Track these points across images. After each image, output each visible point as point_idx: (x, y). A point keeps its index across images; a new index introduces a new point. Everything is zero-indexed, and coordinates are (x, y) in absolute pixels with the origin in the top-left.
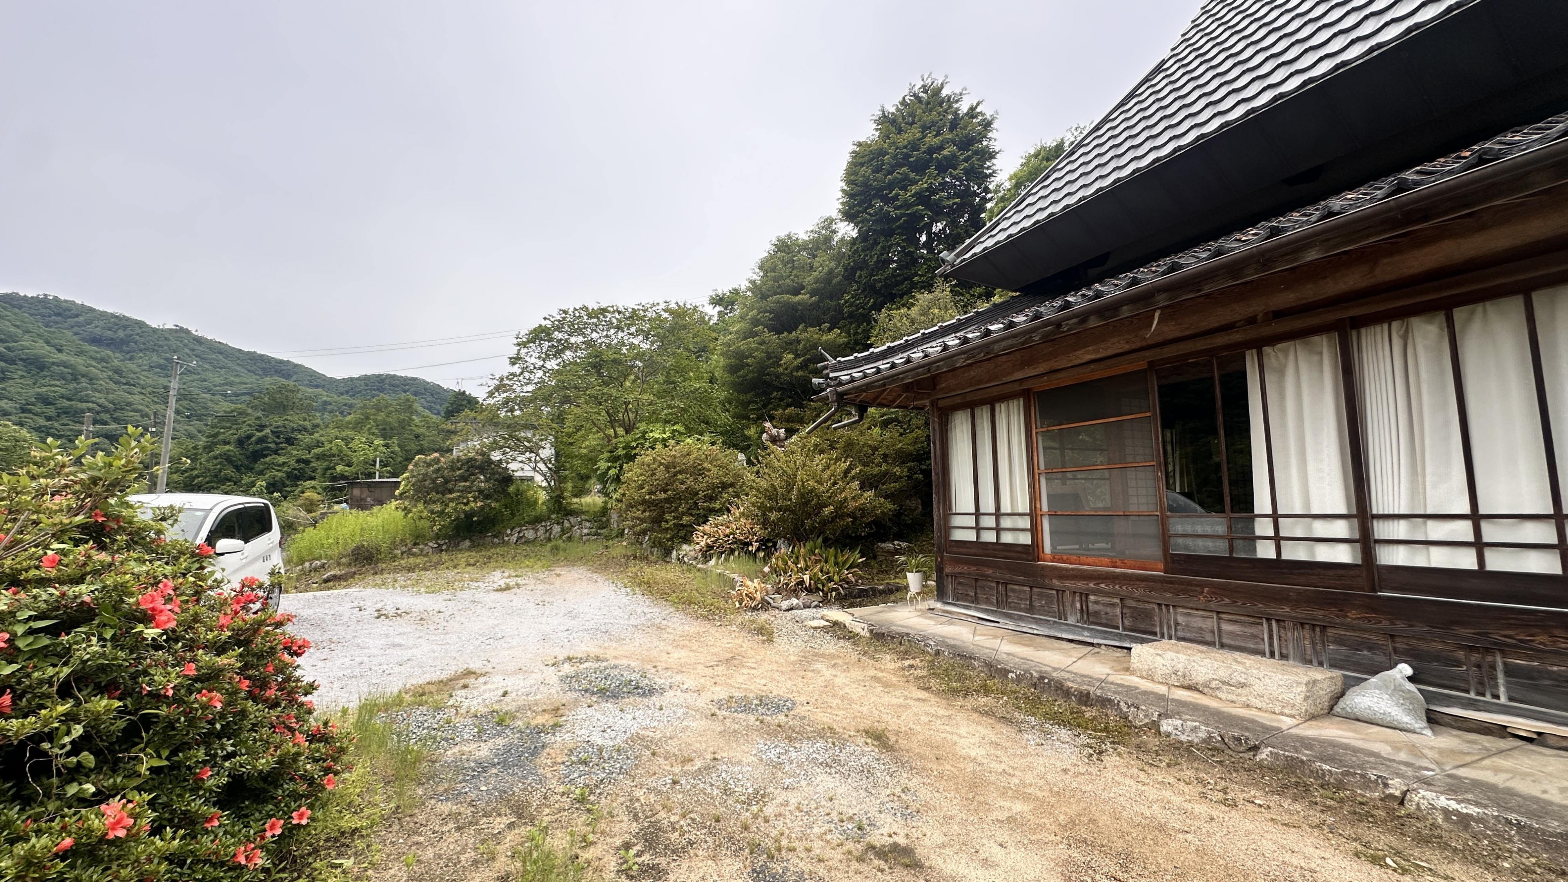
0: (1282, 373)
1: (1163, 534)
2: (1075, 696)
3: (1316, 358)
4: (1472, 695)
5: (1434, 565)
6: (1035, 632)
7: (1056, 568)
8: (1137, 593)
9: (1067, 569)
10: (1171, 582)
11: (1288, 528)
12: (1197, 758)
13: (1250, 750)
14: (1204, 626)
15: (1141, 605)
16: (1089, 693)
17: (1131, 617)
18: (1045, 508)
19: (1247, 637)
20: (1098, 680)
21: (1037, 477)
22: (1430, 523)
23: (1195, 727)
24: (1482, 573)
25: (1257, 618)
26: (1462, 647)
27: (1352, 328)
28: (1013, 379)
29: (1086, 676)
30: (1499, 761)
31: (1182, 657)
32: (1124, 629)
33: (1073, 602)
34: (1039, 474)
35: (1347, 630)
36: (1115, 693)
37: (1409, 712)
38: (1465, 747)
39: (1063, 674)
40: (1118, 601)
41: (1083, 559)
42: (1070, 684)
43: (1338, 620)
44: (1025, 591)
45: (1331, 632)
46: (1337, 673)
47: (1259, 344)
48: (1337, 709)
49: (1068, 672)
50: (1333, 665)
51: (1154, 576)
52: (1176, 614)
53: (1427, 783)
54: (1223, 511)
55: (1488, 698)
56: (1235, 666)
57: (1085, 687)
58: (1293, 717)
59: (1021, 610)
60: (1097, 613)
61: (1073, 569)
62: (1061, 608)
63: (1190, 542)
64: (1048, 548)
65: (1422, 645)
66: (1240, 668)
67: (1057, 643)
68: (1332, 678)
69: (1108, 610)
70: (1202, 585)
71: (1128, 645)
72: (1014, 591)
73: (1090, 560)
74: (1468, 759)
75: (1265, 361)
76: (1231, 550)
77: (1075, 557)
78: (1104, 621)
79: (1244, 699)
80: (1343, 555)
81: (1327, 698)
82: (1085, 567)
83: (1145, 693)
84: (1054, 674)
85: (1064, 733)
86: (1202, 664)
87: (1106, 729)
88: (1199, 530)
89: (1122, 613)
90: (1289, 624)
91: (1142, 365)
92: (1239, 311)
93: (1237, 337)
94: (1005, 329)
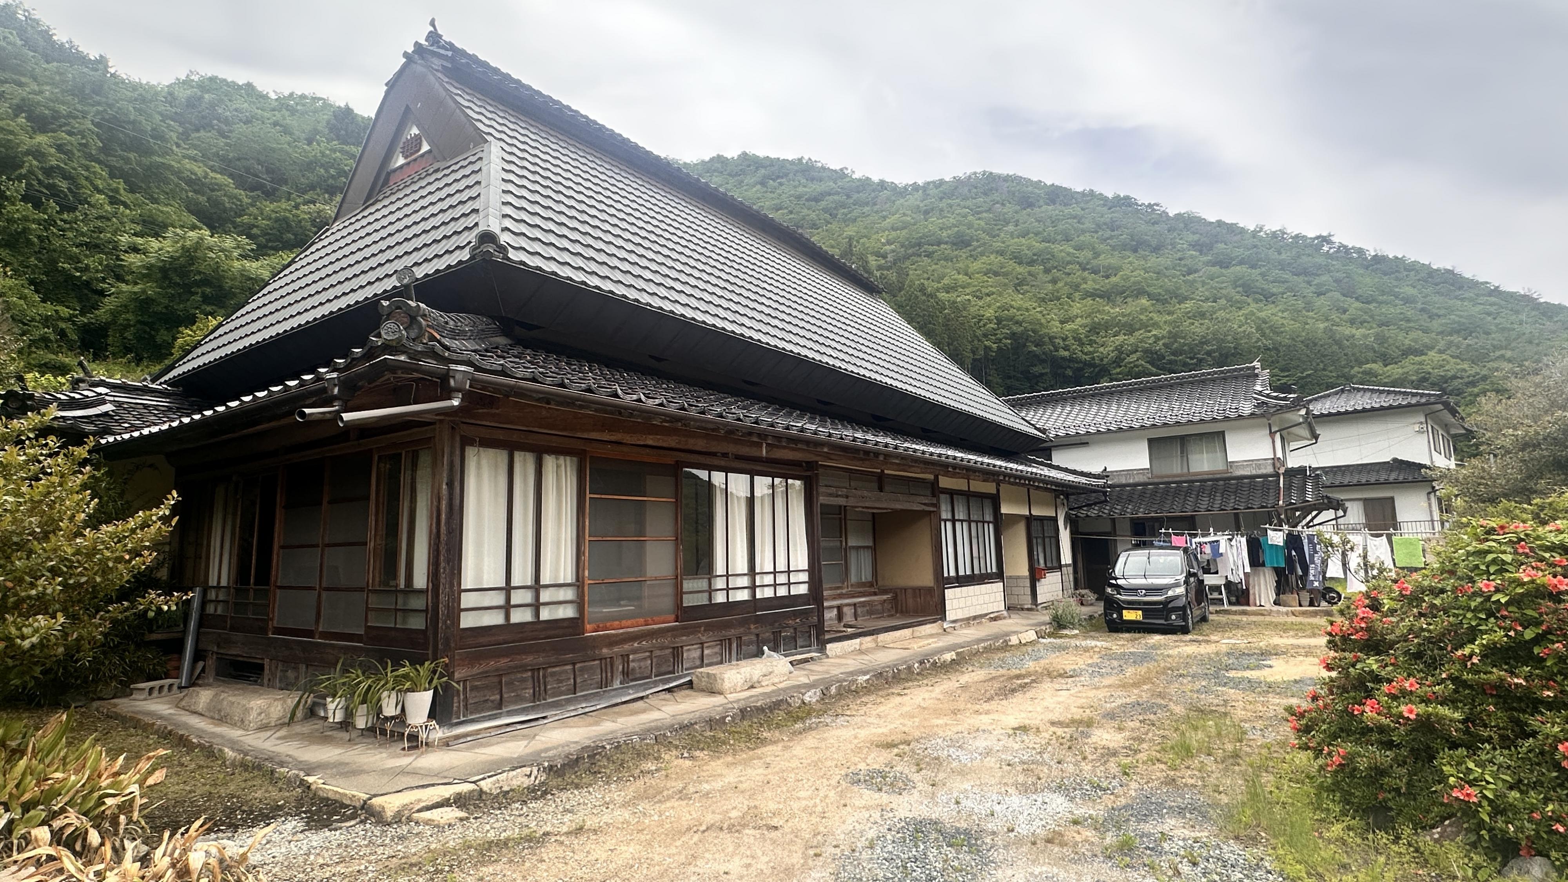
1: (678, 592)
7: (607, 636)
8: (659, 644)
10: (680, 629)
11: (731, 582)
14: (695, 656)
15: (663, 653)
17: (657, 664)
21: (587, 544)
25: (720, 641)
26: (773, 633)
32: (654, 676)
33: (618, 666)
34: (589, 541)
40: (649, 654)
41: (624, 623)
44: (566, 671)
45: (742, 639)
51: (670, 626)
54: (703, 574)
59: (562, 694)
60: (634, 671)
62: (605, 676)
63: (692, 596)
65: (764, 636)
69: (642, 664)
72: (553, 674)
73: (629, 622)
76: (708, 600)
77: (617, 623)
78: (639, 675)
80: (747, 596)
88: (696, 588)
89: (651, 663)
90: (733, 640)
91: (673, 461)
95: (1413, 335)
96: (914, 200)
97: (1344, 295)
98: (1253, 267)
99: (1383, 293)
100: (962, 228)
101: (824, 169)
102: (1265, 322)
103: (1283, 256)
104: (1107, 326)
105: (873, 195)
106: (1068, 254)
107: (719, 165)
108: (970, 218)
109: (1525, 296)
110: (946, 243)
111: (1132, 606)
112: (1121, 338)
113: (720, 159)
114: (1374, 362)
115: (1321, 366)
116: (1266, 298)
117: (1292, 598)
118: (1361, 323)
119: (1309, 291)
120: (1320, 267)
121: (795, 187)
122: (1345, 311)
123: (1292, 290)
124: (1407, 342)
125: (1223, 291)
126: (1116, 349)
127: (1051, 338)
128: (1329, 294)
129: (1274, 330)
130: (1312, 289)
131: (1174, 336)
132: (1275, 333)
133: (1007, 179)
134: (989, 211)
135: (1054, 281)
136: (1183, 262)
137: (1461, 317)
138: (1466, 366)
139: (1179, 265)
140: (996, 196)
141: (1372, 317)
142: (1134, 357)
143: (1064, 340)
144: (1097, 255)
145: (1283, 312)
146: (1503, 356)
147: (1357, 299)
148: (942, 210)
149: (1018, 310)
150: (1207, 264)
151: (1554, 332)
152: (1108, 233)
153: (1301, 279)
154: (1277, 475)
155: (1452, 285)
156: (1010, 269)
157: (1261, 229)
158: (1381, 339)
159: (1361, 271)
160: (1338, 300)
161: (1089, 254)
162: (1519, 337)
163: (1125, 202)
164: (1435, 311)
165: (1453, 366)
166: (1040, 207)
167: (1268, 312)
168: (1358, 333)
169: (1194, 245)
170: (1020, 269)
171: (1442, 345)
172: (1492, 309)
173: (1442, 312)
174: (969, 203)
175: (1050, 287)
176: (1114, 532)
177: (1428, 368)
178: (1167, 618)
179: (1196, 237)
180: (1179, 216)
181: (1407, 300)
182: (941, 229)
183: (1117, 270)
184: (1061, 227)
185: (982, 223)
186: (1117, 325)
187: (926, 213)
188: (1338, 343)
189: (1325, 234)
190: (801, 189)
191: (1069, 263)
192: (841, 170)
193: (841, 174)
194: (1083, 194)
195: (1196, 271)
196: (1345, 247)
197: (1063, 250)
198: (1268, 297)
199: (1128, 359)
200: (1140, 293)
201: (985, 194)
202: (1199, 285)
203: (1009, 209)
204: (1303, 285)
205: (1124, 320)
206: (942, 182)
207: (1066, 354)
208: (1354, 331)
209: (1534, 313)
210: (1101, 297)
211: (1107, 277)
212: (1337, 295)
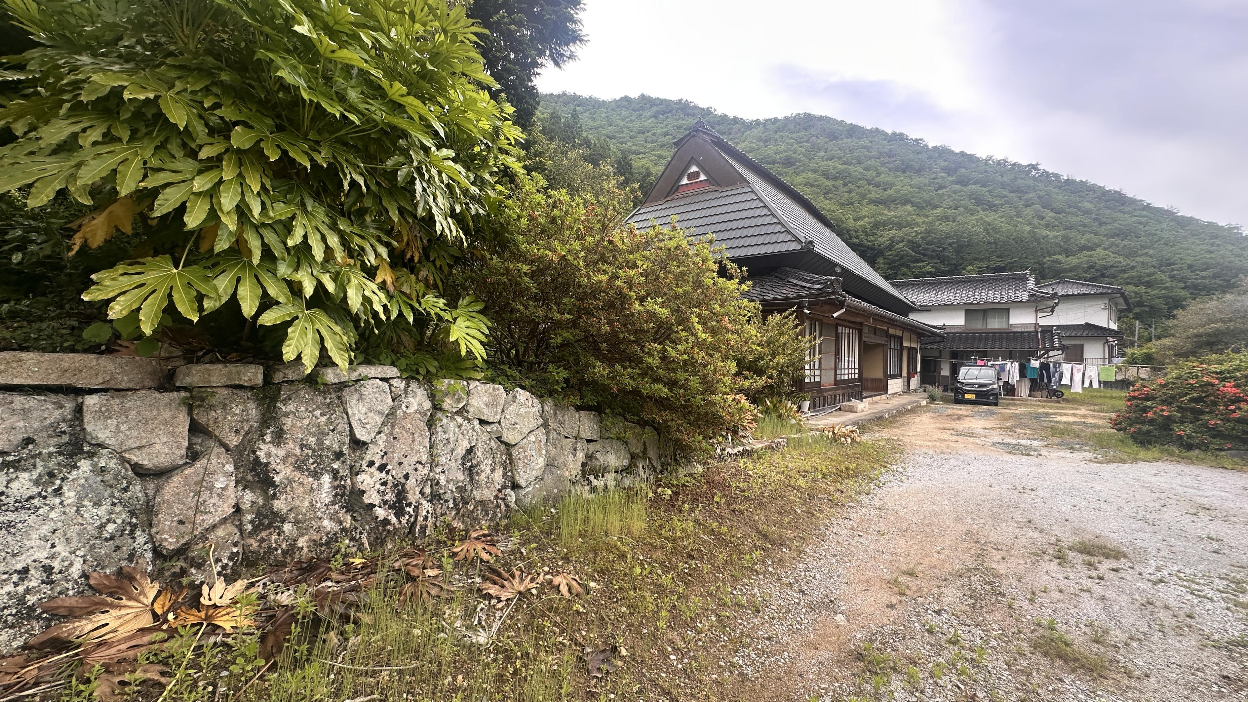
34: (822, 354)
95: (1088, 236)
96: (756, 132)
97: (1043, 207)
98: (982, 186)
99: (1070, 207)
100: (790, 153)
101: (696, 107)
102: (989, 225)
103: (1005, 179)
104: (884, 224)
105: (729, 127)
106: (860, 173)
107: (626, 103)
108: (795, 146)
109: (1167, 210)
110: (779, 163)
111: (970, 392)
112: (893, 232)
113: (626, 99)
114: (1060, 254)
115: (1024, 256)
116: (990, 207)
117: (1038, 394)
118: (1053, 227)
119: (1020, 204)
120: (1029, 187)
121: (677, 120)
122: (1043, 218)
123: (1008, 203)
124: (1083, 242)
125: (962, 203)
126: (890, 239)
127: (848, 231)
128: (1034, 207)
129: (996, 230)
130: (1023, 202)
131: (928, 232)
132: (996, 232)
133: (821, 118)
134: (808, 141)
135: (850, 192)
136: (936, 181)
137: (1121, 225)
138: (1121, 259)
139: (933, 183)
140: (813, 131)
141: (1061, 223)
142: (901, 245)
143: (856, 232)
144: (879, 174)
145: (1001, 217)
146: (1147, 253)
147: (1052, 210)
148: (776, 140)
149: (828, 211)
150: (952, 182)
151: (1185, 237)
152: (887, 159)
153: (1015, 194)
154: (1037, 332)
155: (1118, 202)
156: (821, 182)
157: (990, 158)
158: (1066, 239)
159: (1056, 190)
160: (1039, 211)
161: (874, 174)
162: (1159, 240)
163: (900, 138)
164: (1104, 220)
165: (1113, 259)
166: (842, 139)
167: (991, 217)
168: (1051, 234)
169: (944, 169)
170: (827, 183)
171: (1107, 244)
172: (1144, 220)
173: (1109, 221)
174: (795, 135)
175: (846, 195)
176: (940, 357)
177: (1094, 259)
178: (988, 398)
179: (946, 163)
180: (935, 148)
181: (1087, 212)
182: (776, 153)
183: (891, 185)
184: (856, 154)
185: (803, 150)
186: (891, 223)
187: (766, 141)
188: (1037, 240)
189: (1034, 163)
190: (681, 122)
191: (860, 179)
192: (708, 109)
193: (707, 112)
194: (871, 131)
195: (945, 187)
196: (1047, 173)
197: (856, 170)
198: (992, 207)
199: (898, 246)
200: (906, 202)
201: (806, 129)
202: (946, 197)
203: (822, 140)
204: (1016, 199)
205: (896, 220)
206: (776, 120)
207: (857, 241)
208: (1048, 233)
209: (1172, 223)
210: (880, 203)
211: (885, 190)
212: (1038, 207)
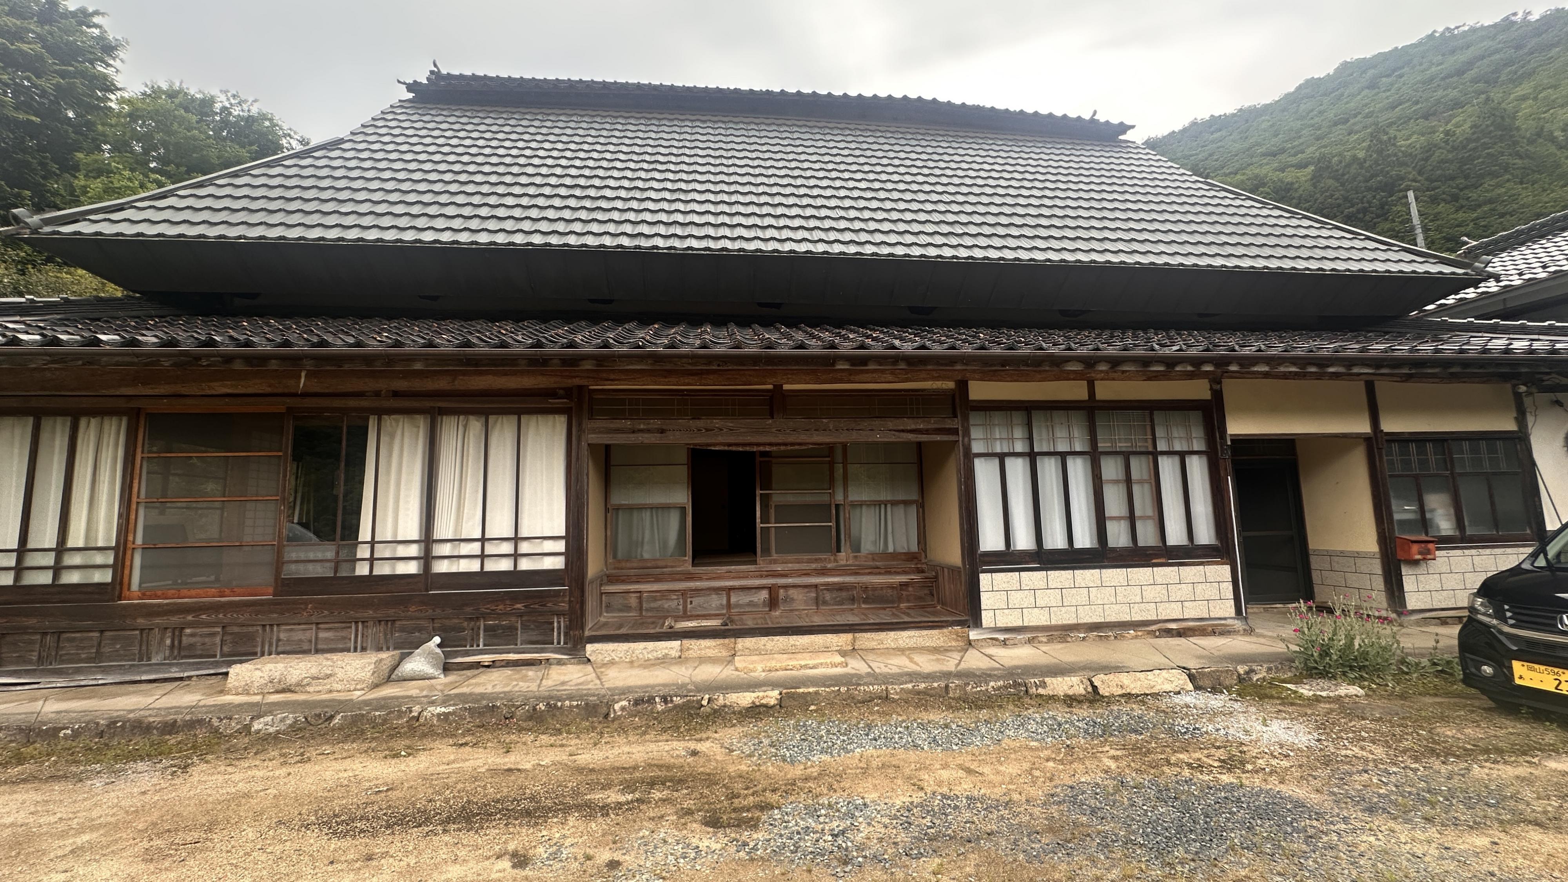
0: (392, 436)
1: (278, 561)
2: (157, 729)
3: (415, 430)
4: (468, 648)
5: (461, 570)
6: (100, 682)
7: (145, 605)
8: (242, 618)
9: (159, 605)
10: (280, 604)
11: (382, 551)
12: (283, 741)
13: (326, 720)
14: (303, 638)
15: (245, 630)
16: (176, 721)
17: (231, 643)
18: (139, 541)
19: (338, 640)
20: (186, 708)
21: (134, 506)
22: (462, 544)
23: (284, 717)
24: (482, 573)
25: (346, 623)
26: (466, 619)
27: (439, 414)
28: (118, 393)
29: (171, 708)
30: (473, 681)
31: (280, 666)
32: (222, 656)
33: (162, 640)
34: (138, 503)
35: (408, 620)
36: (206, 713)
37: (433, 666)
38: (458, 678)
39: (142, 713)
40: (219, 630)
41: (184, 592)
42: (151, 719)
43: (403, 614)
44: (90, 638)
45: (398, 623)
46: (398, 652)
47: (381, 412)
48: (393, 676)
49: (150, 709)
50: (395, 649)
51: (262, 600)
52: (279, 632)
53: (432, 703)
54: (334, 540)
55: (475, 648)
56: (325, 663)
57: (172, 717)
58: (363, 689)
60: (191, 646)
61: (167, 604)
62: (144, 648)
63: (301, 567)
64: (135, 586)
65: (447, 622)
66: (329, 663)
67: (131, 688)
68: (393, 655)
69: (207, 640)
70: (306, 603)
71: (224, 670)
72: (72, 640)
73: (193, 592)
74: (457, 684)
75: (383, 423)
76: (336, 572)
77: (173, 592)
78: (199, 652)
79: (329, 687)
80: (412, 568)
81: (388, 670)
82: (186, 600)
83: (240, 705)
84: (131, 716)
85: (141, 766)
86: (297, 667)
87: (194, 747)
88: (311, 556)
89: (222, 641)
90: (371, 623)
91: (282, 409)
92: (370, 385)
93: (364, 403)
94: (123, 344)
